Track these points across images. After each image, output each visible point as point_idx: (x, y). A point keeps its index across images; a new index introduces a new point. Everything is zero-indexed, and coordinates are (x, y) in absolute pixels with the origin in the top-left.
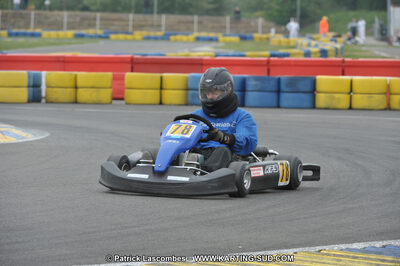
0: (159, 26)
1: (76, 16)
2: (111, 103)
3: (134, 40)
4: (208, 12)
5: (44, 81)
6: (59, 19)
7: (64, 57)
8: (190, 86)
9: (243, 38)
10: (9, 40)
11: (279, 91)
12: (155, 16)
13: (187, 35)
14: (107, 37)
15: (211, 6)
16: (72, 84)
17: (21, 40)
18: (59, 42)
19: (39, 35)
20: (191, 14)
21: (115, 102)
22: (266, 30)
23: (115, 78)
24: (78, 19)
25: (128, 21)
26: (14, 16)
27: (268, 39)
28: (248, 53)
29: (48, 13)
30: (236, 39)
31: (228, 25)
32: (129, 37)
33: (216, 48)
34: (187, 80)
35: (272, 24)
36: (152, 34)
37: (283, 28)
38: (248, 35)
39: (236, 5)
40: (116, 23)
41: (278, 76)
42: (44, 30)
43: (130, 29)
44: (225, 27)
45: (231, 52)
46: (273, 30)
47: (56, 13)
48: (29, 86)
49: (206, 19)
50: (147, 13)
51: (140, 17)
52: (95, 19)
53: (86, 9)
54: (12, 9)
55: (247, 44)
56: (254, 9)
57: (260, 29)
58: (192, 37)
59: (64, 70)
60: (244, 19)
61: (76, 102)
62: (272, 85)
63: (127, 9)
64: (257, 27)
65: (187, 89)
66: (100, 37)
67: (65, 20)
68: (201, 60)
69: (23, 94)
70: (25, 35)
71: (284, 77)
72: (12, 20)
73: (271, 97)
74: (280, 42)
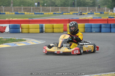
0: (77, 10)
1: (54, 8)
2: (63, 32)
3: (70, 14)
4: (91, 6)
5: (44, 26)
6: (49, 9)
7: (50, 20)
8: (85, 27)
9: (101, 13)
10: (35, 15)
11: (111, 28)
12: (76, 7)
13: (85, 12)
14: (63, 14)
15: (92, 4)
16: (52, 27)
17: (38, 15)
18: (49, 16)
19: (43, 14)
20: (86, 7)
21: (64, 32)
22: (107, 11)
23: (64, 25)
24: (54, 9)
25: (68, 9)
26: (36, 8)
27: (108, 13)
28: (102, 17)
29: (46, 7)
30: (99, 13)
31: (97, 10)
32: (69, 13)
33: (93, 16)
34: (85, 25)
35: (109, 9)
36: (75, 13)
37: (112, 10)
38: (102, 12)
39: (99, 4)
40: (65, 10)
41: (110, 24)
42: (45, 12)
43: (69, 11)
44: (96, 10)
45: (98, 17)
46: (109, 11)
47: (48, 7)
48: (40, 28)
49: (90, 8)
50: (73, 7)
51: (72, 8)
52: (59, 9)
53: (56, 6)
54: (35, 6)
55: (102, 15)
56: (104, 5)
57: (106, 10)
58: (86, 13)
59: (50, 23)
60: (101, 8)
61: (53, 32)
62: (109, 26)
63: (68, 6)
64: (105, 10)
65: (85, 28)
66: (61, 14)
67: (50, 9)
68: (89, 19)
69: (38, 30)
70: (39, 14)
71: (112, 24)
72: (35, 10)
73: (108, 30)
74: (111, 14)
